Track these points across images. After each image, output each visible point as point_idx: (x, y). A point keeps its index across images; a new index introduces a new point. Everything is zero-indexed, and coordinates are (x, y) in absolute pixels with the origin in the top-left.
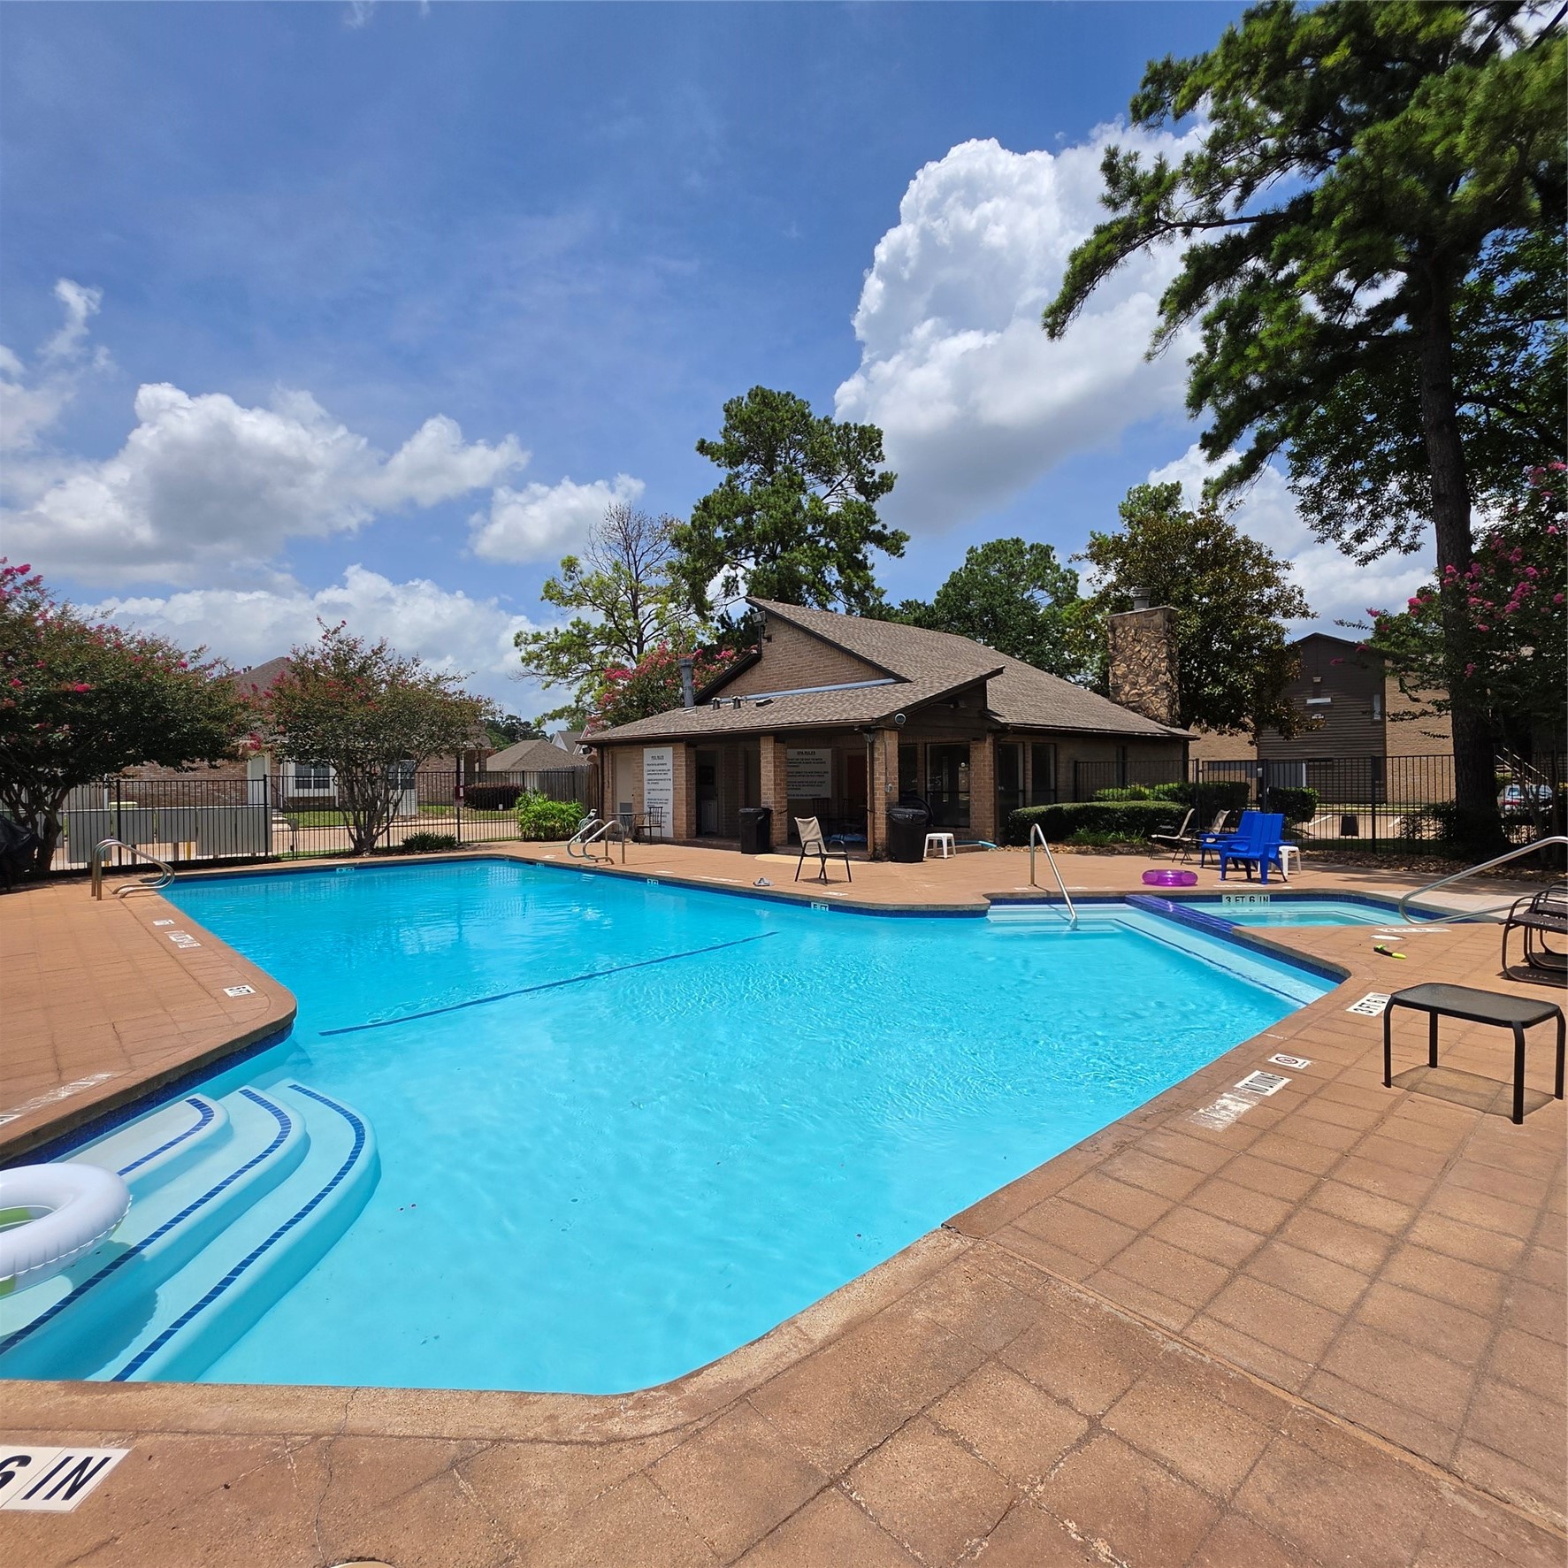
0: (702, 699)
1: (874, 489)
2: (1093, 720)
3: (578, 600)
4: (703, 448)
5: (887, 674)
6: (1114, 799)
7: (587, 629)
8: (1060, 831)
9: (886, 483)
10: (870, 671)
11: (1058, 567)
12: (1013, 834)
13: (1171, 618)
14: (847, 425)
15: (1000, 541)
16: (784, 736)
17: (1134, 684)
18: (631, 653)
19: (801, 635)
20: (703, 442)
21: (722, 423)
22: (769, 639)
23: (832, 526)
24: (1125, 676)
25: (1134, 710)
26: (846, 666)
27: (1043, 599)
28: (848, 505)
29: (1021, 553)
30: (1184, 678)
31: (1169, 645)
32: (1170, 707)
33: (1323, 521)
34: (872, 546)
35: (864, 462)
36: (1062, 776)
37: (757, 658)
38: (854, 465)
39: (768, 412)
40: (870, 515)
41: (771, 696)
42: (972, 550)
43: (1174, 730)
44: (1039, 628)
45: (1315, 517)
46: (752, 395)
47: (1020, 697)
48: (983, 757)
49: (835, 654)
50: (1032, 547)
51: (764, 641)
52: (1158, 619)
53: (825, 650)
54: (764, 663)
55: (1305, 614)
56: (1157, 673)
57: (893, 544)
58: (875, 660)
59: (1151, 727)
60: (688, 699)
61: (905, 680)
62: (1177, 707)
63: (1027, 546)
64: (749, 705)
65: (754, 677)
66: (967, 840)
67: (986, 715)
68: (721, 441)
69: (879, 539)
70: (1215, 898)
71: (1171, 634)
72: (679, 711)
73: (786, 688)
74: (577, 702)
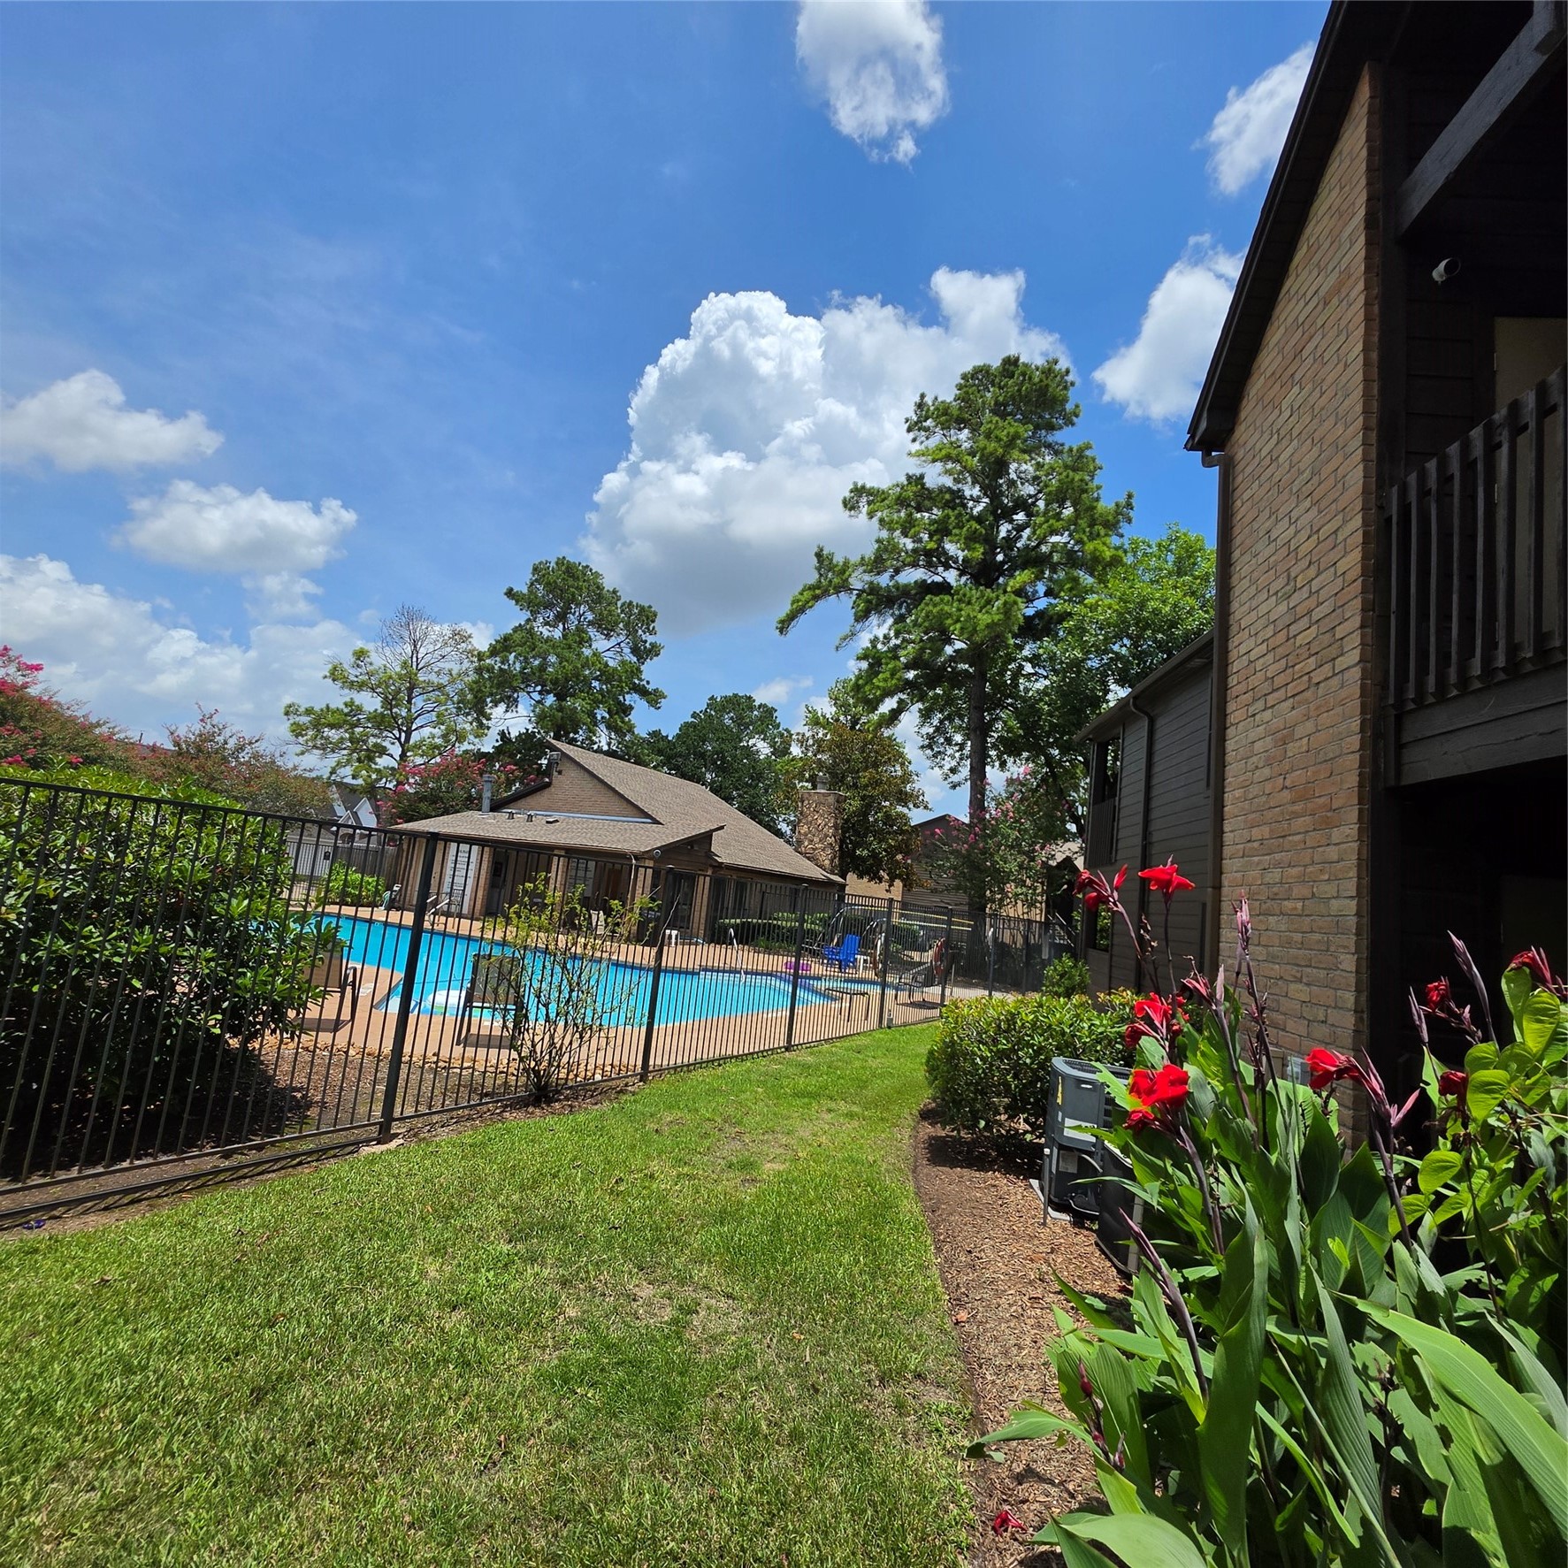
0: (496, 807)
1: (644, 652)
2: (779, 864)
4: (510, 593)
5: (647, 815)
6: (786, 920)
7: (359, 709)
8: (747, 936)
9: (654, 651)
10: (635, 811)
11: (779, 725)
12: (717, 936)
13: (840, 800)
14: (631, 603)
15: (736, 695)
16: (571, 852)
17: (811, 841)
18: (399, 739)
19: (586, 775)
20: (512, 589)
21: (529, 576)
22: (560, 772)
23: (607, 675)
24: (806, 835)
25: (808, 858)
26: (617, 805)
27: (763, 748)
28: (623, 663)
29: (751, 708)
30: (842, 842)
31: (836, 818)
32: (832, 861)
33: (935, 756)
34: (636, 696)
35: (640, 632)
36: (752, 901)
37: (548, 785)
38: (631, 632)
39: (571, 581)
40: (637, 672)
41: (556, 816)
42: (712, 698)
43: (832, 877)
44: (757, 772)
45: (929, 752)
46: (560, 562)
47: (733, 843)
48: (704, 886)
49: (610, 794)
50: (760, 706)
51: (555, 774)
52: (831, 799)
53: (604, 790)
54: (552, 789)
55: (926, 807)
56: (826, 836)
57: (653, 698)
58: (639, 804)
59: (817, 873)
60: (486, 804)
61: (656, 822)
62: (836, 860)
63: (757, 703)
64: (539, 821)
65: (543, 798)
66: (687, 938)
67: (709, 855)
68: (525, 591)
69: (643, 692)
70: (819, 979)
71: (841, 810)
72: (476, 815)
73: (569, 811)
74: (331, 773)
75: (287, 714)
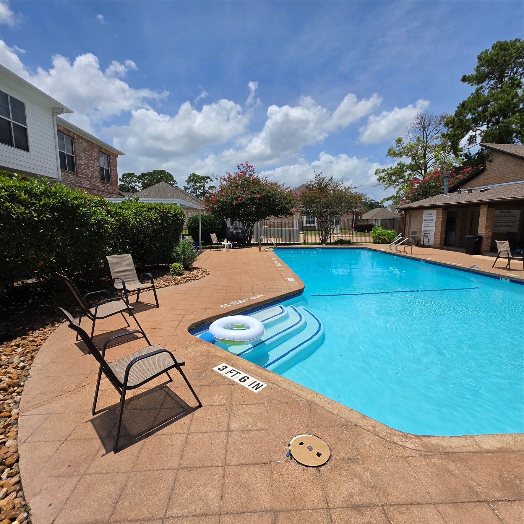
0: (452, 190)
3: (401, 154)
4: (464, 79)
7: (404, 165)
16: (492, 205)
18: (421, 173)
20: (465, 76)
21: (476, 64)
22: (491, 161)
37: (484, 170)
39: (502, 53)
41: (488, 187)
51: (488, 163)
54: (486, 172)
60: (446, 189)
64: (476, 192)
65: (481, 179)
68: (475, 73)
72: (441, 195)
73: (497, 183)
74: (397, 193)
75: (376, 174)
